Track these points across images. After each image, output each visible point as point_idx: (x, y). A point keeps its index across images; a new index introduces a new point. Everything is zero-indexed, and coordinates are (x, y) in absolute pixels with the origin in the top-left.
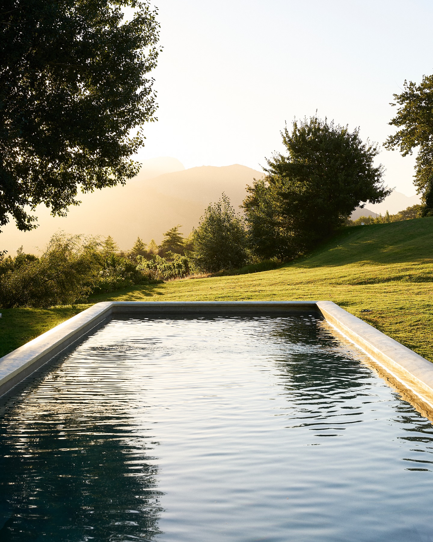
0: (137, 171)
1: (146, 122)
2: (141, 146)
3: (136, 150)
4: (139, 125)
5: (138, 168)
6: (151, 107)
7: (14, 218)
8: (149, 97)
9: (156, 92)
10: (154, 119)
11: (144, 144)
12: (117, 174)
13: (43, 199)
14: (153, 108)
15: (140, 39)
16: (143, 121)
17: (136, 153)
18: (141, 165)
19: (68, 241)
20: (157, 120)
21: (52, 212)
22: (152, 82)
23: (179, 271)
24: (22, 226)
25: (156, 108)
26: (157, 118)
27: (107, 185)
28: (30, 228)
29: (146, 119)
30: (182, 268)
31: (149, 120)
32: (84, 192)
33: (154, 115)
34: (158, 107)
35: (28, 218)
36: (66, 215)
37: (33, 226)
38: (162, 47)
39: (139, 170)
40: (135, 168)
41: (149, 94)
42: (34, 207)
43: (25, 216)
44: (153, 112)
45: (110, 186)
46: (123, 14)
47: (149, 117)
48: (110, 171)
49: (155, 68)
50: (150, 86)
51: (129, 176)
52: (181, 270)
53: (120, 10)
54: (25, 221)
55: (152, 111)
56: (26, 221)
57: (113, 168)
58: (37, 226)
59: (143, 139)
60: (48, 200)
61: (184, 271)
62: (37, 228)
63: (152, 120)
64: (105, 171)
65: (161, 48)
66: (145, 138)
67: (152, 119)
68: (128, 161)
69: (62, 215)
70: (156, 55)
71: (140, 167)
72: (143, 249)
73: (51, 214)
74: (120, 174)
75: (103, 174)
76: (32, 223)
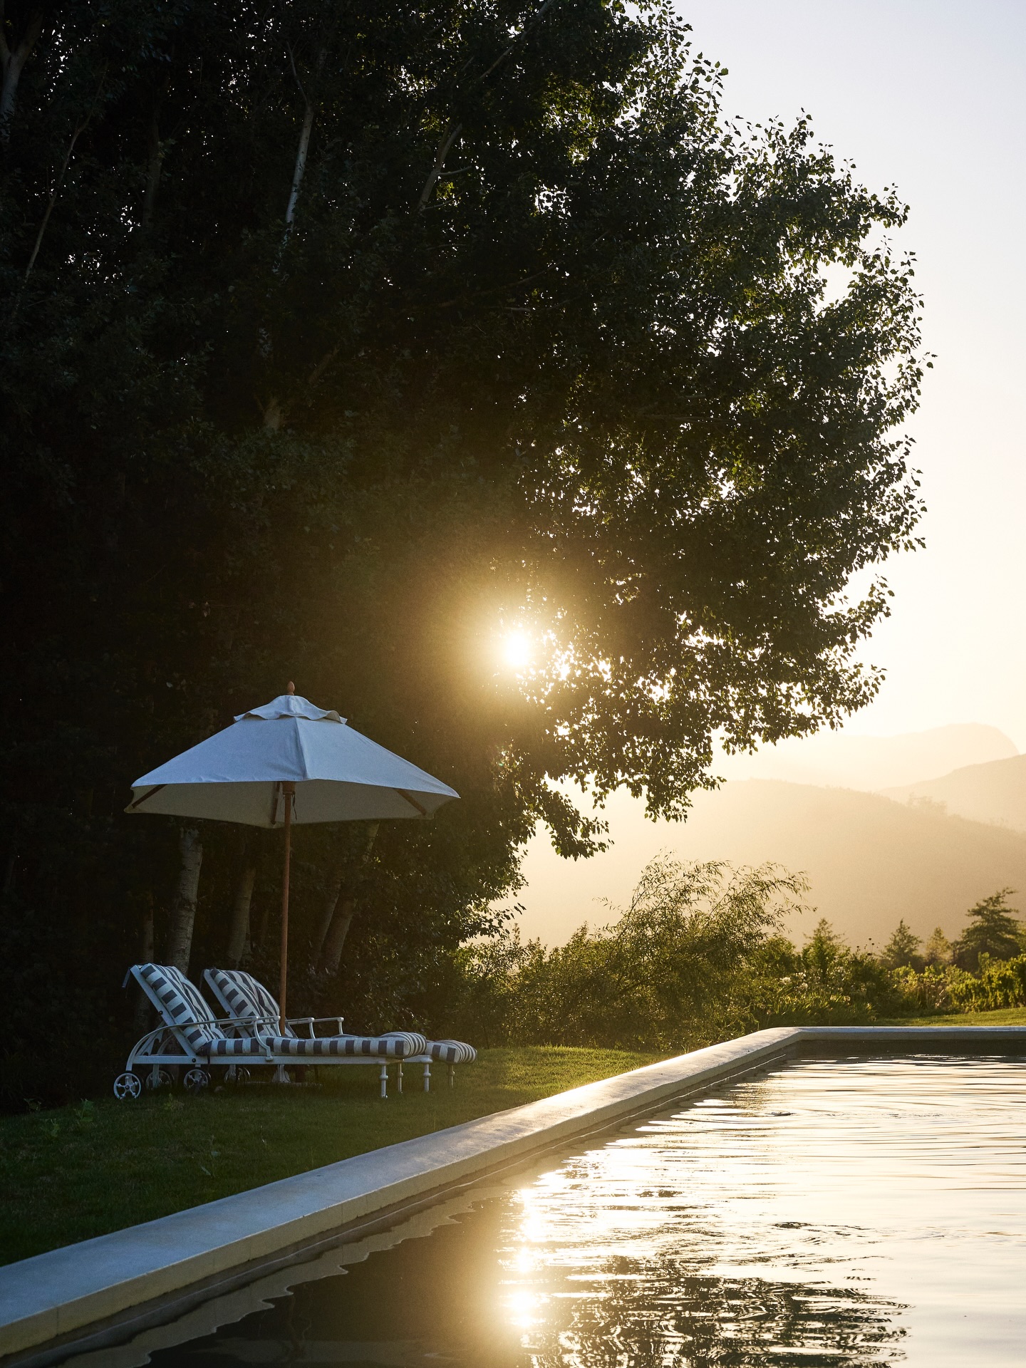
0: (874, 690)
1: (892, 553)
2: (880, 614)
3: (869, 627)
4: (873, 561)
5: (875, 682)
6: (906, 512)
7: (547, 826)
8: (899, 487)
9: (919, 472)
10: (915, 544)
11: (888, 608)
12: (817, 700)
13: (623, 775)
14: (913, 513)
15: (871, 339)
16: (885, 549)
17: (867, 635)
18: (883, 673)
19: (686, 878)
20: (924, 546)
21: (648, 809)
22: (908, 446)
23: (1006, 996)
24: (568, 847)
25: (920, 512)
26: (922, 541)
27: (793, 732)
28: (588, 850)
29: (893, 543)
30: (1012, 989)
31: (902, 545)
32: (731, 749)
33: (915, 533)
34: (924, 509)
35: (583, 824)
36: (686, 816)
37: (596, 846)
38: (934, 356)
39: (878, 686)
40: (866, 684)
41: (899, 477)
42: (600, 798)
43: (575, 818)
44: (912, 524)
45: (800, 735)
46: (825, 281)
47: (901, 538)
48: (798, 693)
49: (913, 411)
50: (902, 457)
51: (852, 705)
52: (1010, 993)
53: (816, 272)
54: (575, 832)
55: (910, 521)
56: (579, 833)
57: (807, 687)
58: (607, 843)
59: (887, 597)
60: (636, 777)
61: (1019, 994)
62: (606, 849)
63: (909, 546)
64: (785, 693)
65: (929, 359)
66: (891, 593)
67: (909, 542)
68: (849, 664)
69: (675, 817)
70: (915, 378)
71: (880, 680)
72: (911, 950)
73: (646, 816)
74: (827, 701)
75: (779, 703)
76: (594, 837)
